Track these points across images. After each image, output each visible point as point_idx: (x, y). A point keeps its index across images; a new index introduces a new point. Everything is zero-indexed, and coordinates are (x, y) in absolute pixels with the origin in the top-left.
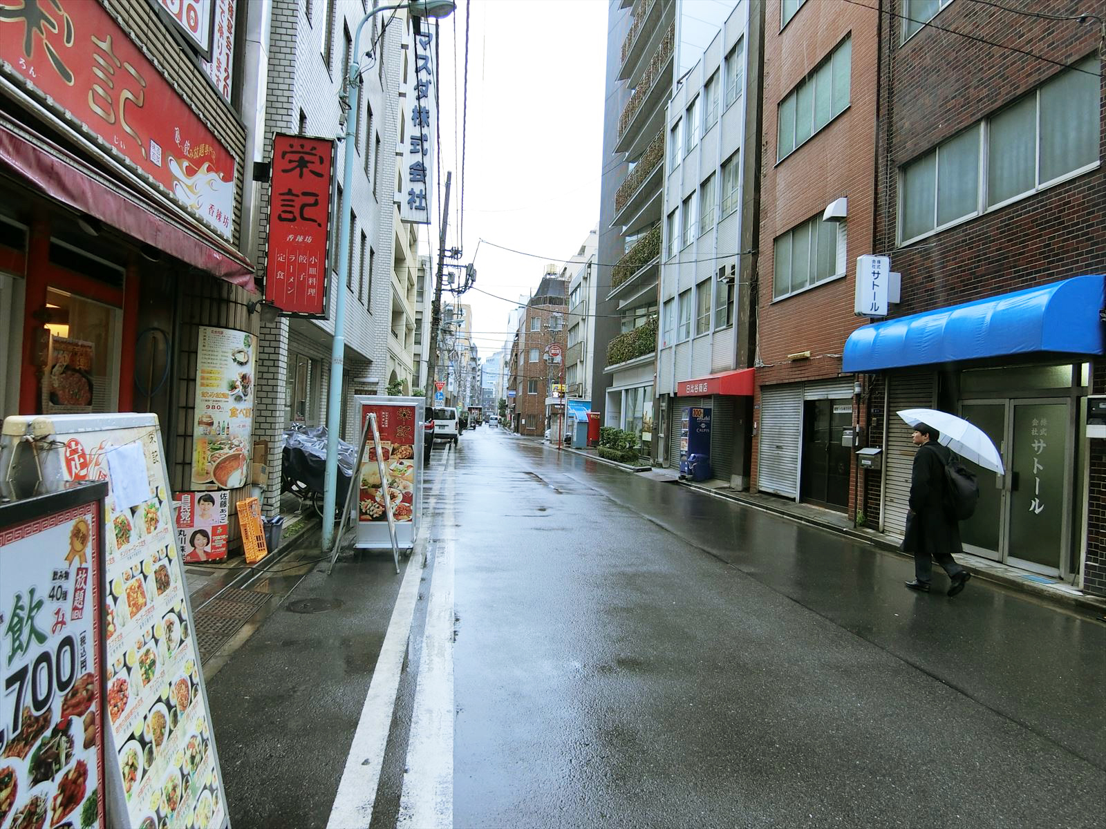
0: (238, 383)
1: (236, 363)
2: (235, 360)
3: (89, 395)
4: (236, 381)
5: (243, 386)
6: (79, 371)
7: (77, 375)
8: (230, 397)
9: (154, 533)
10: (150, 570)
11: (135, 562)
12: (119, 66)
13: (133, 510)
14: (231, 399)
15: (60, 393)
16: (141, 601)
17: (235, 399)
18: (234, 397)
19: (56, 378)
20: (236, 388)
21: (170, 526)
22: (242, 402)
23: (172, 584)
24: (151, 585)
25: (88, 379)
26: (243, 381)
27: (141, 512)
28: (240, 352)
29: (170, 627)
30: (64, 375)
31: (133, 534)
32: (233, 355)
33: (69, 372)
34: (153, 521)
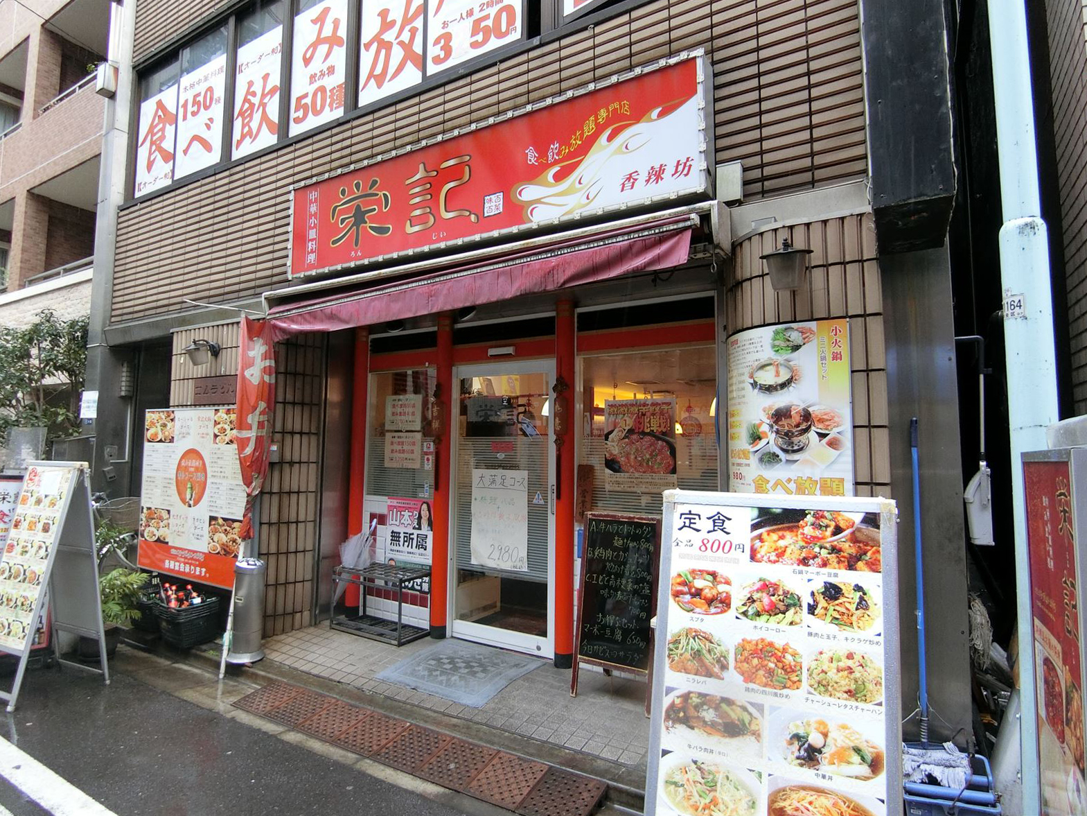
0: (765, 428)
1: (756, 391)
2: (754, 385)
3: (671, 461)
4: (760, 425)
5: (777, 432)
6: (652, 434)
7: (647, 438)
8: (751, 456)
9: (51, 508)
10: (43, 521)
11: (39, 514)
12: (435, 173)
13: (46, 496)
14: (753, 460)
15: (622, 460)
16: (33, 528)
17: (761, 460)
18: (758, 455)
19: (615, 444)
20: (760, 439)
21: (61, 510)
22: (778, 466)
23: (50, 533)
24: (40, 526)
25: (667, 442)
26: (776, 422)
27: (49, 498)
28: (763, 367)
29: (40, 547)
30: (627, 440)
31: (42, 505)
32: (751, 377)
33: (635, 437)
34: (53, 504)
